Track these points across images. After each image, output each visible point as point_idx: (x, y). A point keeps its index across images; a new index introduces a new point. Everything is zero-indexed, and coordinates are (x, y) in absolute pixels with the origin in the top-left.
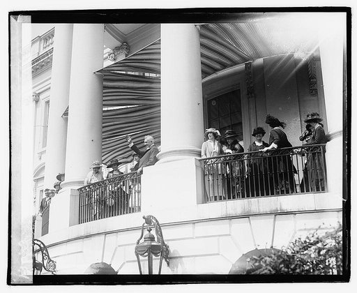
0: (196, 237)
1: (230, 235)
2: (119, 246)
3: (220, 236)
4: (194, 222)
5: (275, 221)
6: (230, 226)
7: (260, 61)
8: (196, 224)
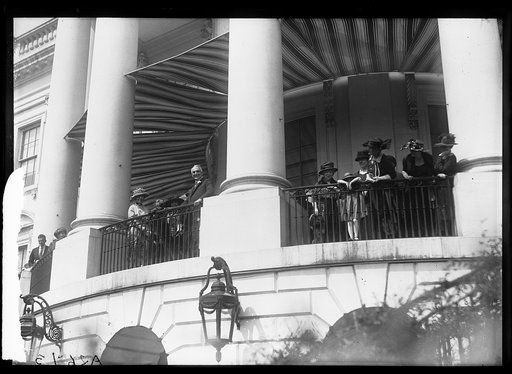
0: (279, 291)
1: (326, 288)
2: (165, 303)
3: (313, 289)
4: (276, 271)
5: (388, 271)
6: (327, 276)
7: (344, 79)
8: (279, 274)
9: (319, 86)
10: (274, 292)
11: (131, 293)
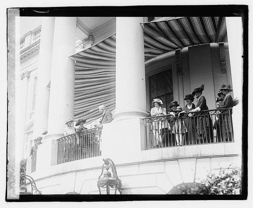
0: (141, 174)
1: (164, 173)
2: (86, 180)
3: (157, 173)
4: (139, 164)
5: (196, 163)
6: (165, 166)
7: (186, 49)
8: (140, 165)
9: (173, 53)
10: (138, 175)
11: (70, 174)
